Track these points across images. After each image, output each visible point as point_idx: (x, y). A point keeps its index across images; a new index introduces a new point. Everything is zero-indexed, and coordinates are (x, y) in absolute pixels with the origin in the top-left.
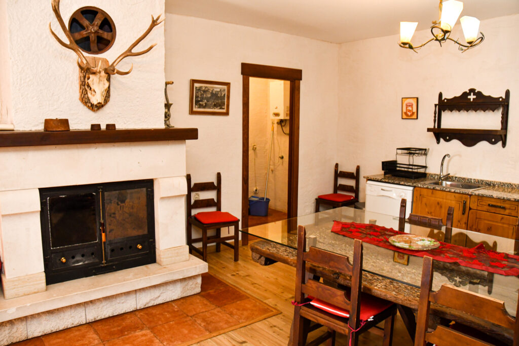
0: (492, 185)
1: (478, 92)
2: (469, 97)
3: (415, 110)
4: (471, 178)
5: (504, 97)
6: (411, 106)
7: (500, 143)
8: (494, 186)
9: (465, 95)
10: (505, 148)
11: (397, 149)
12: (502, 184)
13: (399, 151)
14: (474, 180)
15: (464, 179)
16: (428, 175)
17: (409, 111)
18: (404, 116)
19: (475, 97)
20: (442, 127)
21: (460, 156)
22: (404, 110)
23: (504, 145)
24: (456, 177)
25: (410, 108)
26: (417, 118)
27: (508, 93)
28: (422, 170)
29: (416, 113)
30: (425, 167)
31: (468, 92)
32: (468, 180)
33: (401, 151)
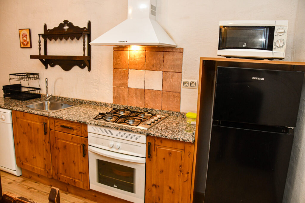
0: (84, 103)
1: (70, 23)
2: (64, 28)
3: (28, 40)
4: (70, 97)
5: (87, 28)
6: (26, 36)
7: (86, 68)
8: (85, 103)
9: (62, 25)
10: (91, 72)
11: (10, 74)
12: (90, 102)
13: (12, 77)
14: (72, 99)
15: (65, 98)
16: (42, 96)
17: (25, 41)
18: (22, 46)
19: (68, 27)
20: (48, 54)
21: (61, 78)
22: (22, 41)
23: (89, 69)
24: (60, 97)
25: (25, 38)
26: (31, 47)
27: (89, 24)
28: (37, 92)
29: (29, 43)
30: (39, 89)
31: (63, 23)
32: (68, 99)
33: (13, 76)
